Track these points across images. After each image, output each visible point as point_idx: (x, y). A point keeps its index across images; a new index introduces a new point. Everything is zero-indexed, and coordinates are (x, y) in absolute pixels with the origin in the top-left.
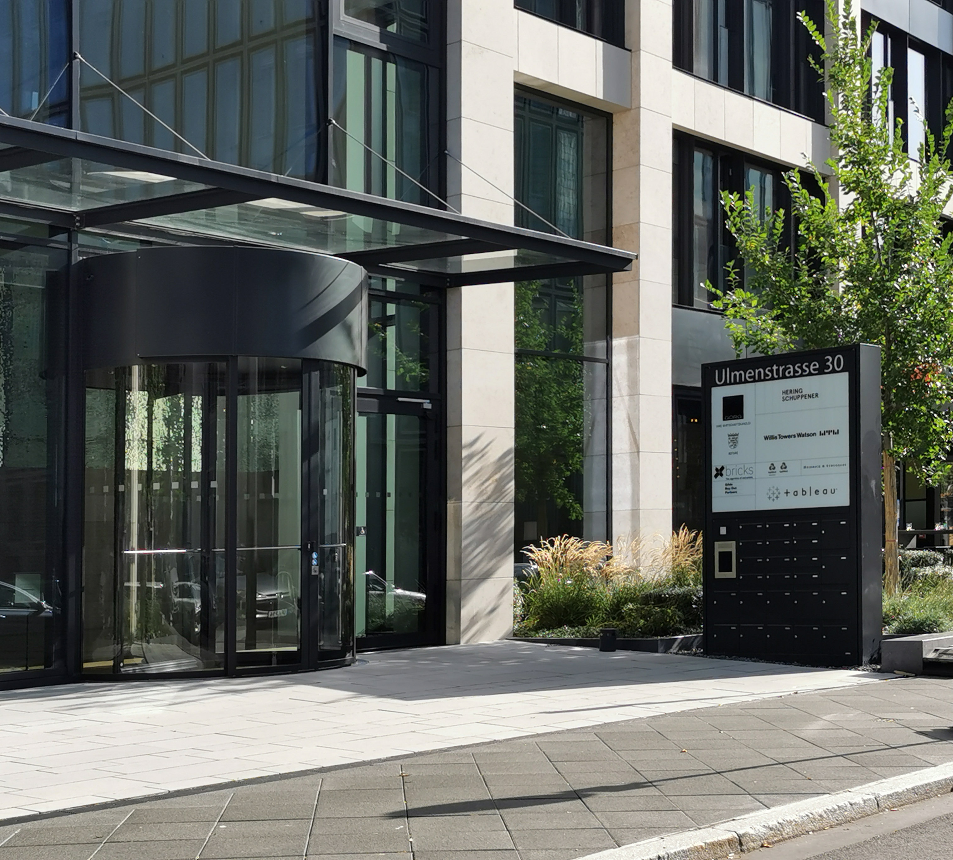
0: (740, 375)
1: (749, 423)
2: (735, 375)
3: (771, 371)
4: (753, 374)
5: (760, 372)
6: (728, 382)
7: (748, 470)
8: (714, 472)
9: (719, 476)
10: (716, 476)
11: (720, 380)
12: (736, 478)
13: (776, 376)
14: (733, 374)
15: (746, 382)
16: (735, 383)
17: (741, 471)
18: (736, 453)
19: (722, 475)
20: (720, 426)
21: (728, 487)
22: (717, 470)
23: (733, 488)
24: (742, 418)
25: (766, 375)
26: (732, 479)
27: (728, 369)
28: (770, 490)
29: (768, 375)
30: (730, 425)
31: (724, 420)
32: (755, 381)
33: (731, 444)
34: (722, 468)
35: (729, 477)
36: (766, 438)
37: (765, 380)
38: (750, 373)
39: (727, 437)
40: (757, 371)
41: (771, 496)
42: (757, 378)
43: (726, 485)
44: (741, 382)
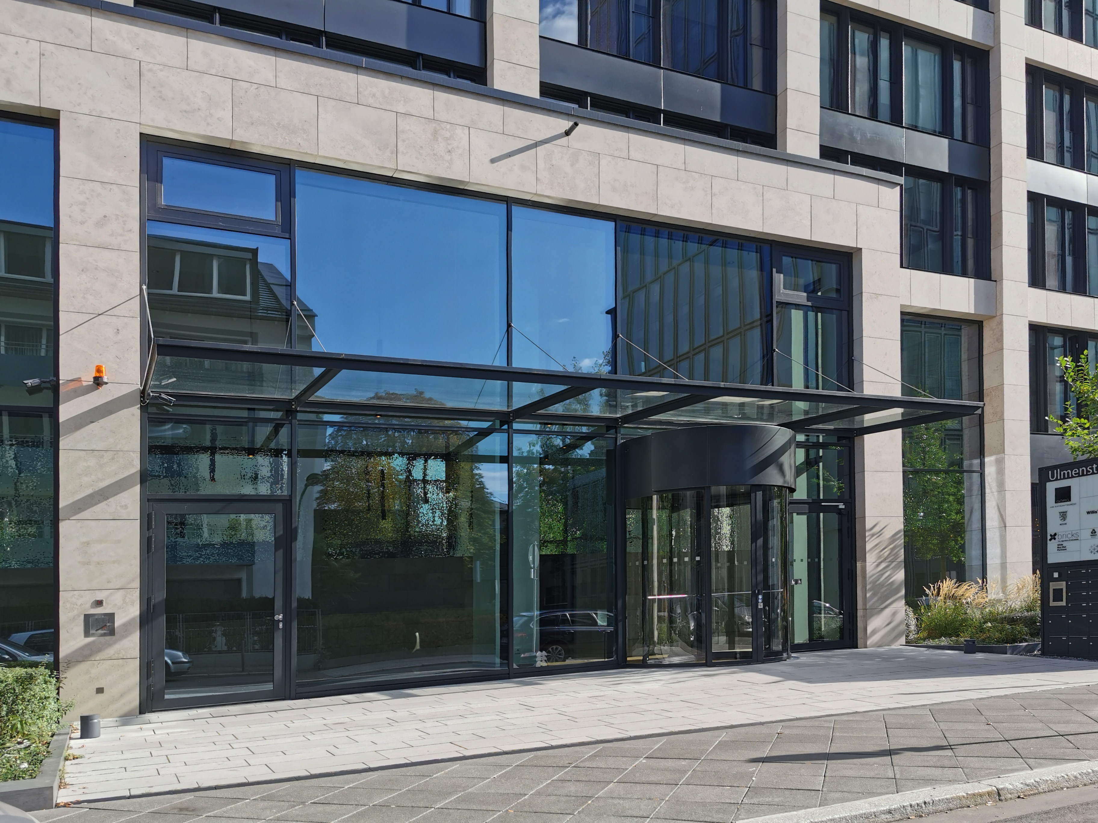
0: (1068, 473)
1: (1075, 504)
2: (1064, 473)
3: (1092, 469)
4: (1078, 472)
5: (1083, 470)
6: (1059, 478)
7: (1075, 535)
8: (1049, 537)
9: (1053, 540)
10: (1050, 540)
11: (1053, 477)
12: (1065, 541)
13: (1095, 472)
14: (1062, 473)
15: (1073, 477)
16: (1064, 478)
17: (1070, 536)
18: (1066, 524)
19: (1055, 539)
20: (1053, 507)
21: (1059, 546)
22: (1051, 535)
23: (1063, 547)
24: (1070, 501)
25: (1087, 471)
26: (1063, 541)
27: (1059, 470)
28: (1092, 547)
29: (1090, 472)
30: (1060, 506)
31: (1056, 503)
32: (1079, 476)
33: (1061, 518)
34: (1055, 534)
35: (1061, 540)
36: (1088, 513)
37: (1087, 475)
38: (1076, 471)
39: (1059, 514)
40: (1081, 470)
41: (1093, 551)
42: (1081, 474)
43: (1058, 545)
44: (1068, 477)
